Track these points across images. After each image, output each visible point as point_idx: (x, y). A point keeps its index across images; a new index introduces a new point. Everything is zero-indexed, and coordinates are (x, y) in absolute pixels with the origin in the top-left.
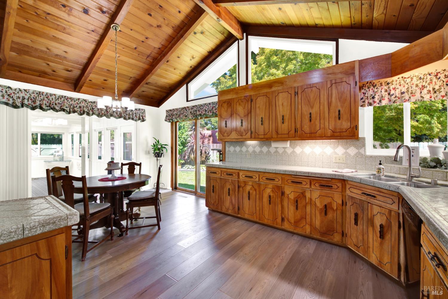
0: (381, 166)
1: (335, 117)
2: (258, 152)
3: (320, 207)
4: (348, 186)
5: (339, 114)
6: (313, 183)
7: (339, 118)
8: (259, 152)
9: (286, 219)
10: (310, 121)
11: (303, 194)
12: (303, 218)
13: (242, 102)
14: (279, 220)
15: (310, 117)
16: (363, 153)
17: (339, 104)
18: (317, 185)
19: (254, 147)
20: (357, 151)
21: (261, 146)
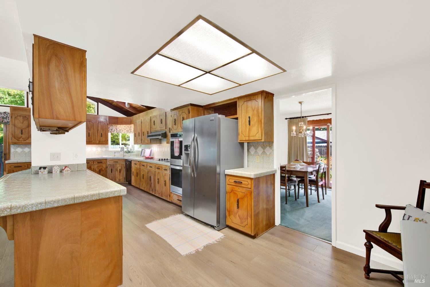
0: (115, 154)
1: (100, 136)
3: (98, 171)
4: (108, 161)
5: (102, 135)
6: (94, 162)
7: (102, 136)
15: (89, 135)
16: (108, 150)
17: (102, 131)
18: (96, 163)
20: (106, 149)
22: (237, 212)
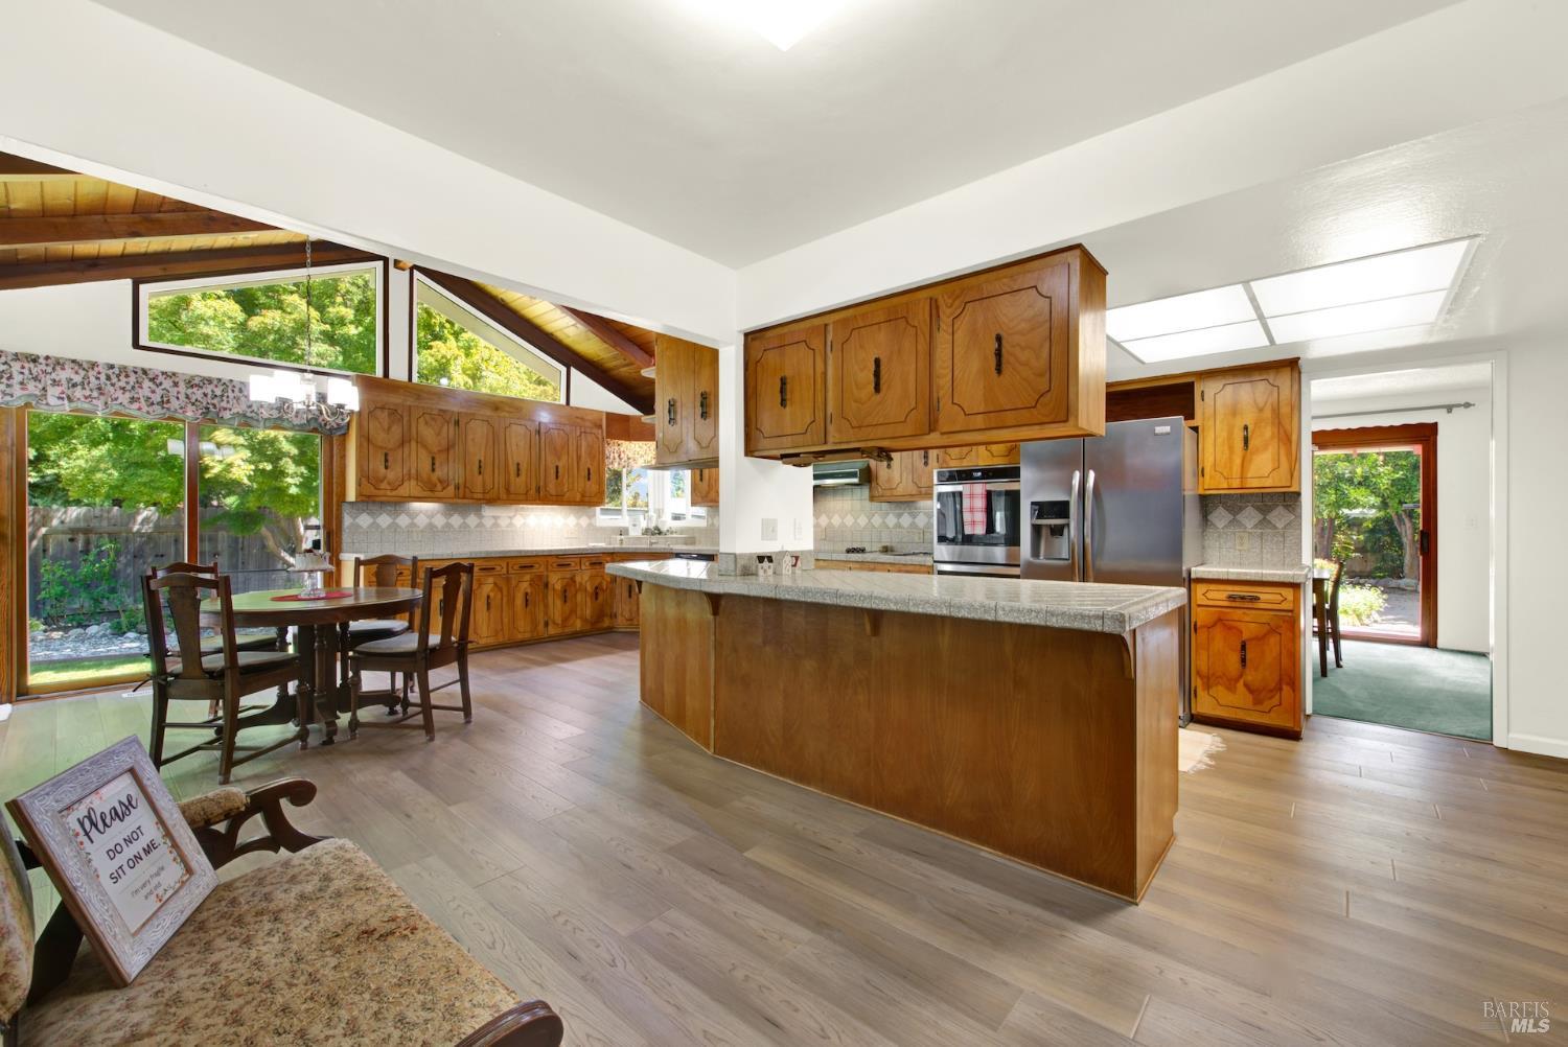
1: (585, 477)
2: (439, 527)
3: (591, 591)
5: (589, 474)
6: (583, 562)
7: (589, 479)
8: (443, 527)
9: (550, 622)
10: (557, 477)
11: (573, 579)
12: (573, 611)
13: (433, 419)
14: (541, 626)
15: (557, 472)
17: (588, 461)
18: (587, 564)
19: (431, 516)
21: (448, 514)
22: (1241, 676)
